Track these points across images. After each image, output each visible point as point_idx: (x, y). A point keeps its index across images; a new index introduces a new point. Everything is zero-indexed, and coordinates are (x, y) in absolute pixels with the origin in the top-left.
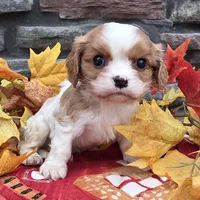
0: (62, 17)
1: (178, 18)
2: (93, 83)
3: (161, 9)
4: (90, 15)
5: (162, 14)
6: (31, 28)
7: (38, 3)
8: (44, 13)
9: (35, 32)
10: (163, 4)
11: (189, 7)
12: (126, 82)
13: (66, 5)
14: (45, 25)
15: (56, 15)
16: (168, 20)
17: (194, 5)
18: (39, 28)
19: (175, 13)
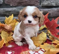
0: (11, 5)
1: (43, 5)
2: (24, 21)
3: (38, 3)
4: (19, 5)
5: (39, 4)
6: (2, 9)
7: (4, 2)
8: (6, 4)
9: (4, 10)
10: (39, 1)
11: (46, 2)
12: (31, 21)
13: (12, 2)
14: (6, 8)
15: (9, 5)
16: (40, 6)
17: (47, 2)
18: (5, 9)
19: (42, 4)
